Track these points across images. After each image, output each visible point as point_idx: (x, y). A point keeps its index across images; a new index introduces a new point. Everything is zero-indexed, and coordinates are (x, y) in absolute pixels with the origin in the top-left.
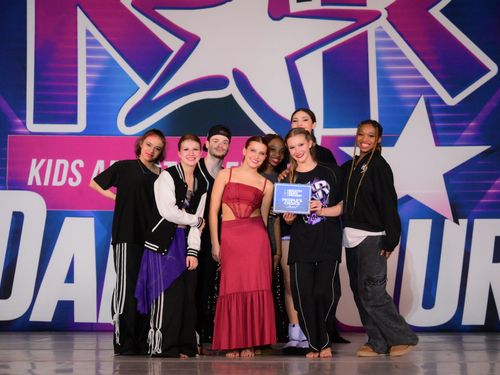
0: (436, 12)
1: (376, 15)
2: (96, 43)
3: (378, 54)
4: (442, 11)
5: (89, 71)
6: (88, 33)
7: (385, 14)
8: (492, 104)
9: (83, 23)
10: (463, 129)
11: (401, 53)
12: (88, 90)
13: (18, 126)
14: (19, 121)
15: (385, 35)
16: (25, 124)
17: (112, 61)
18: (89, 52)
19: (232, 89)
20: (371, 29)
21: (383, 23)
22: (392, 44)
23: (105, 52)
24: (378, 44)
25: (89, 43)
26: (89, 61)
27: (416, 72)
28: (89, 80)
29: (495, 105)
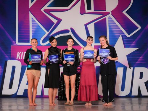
0: (124, 12)
1: (108, 13)
2: (34, 21)
3: (109, 24)
4: (126, 12)
5: (32, 28)
6: (32, 19)
7: (111, 13)
8: (139, 37)
9: (31, 16)
10: (132, 43)
11: (115, 23)
12: (32, 33)
13: (14, 43)
14: (14, 42)
15: (111, 18)
16: (16, 43)
17: (39, 26)
18: (32, 23)
19: (70, 33)
20: (107, 17)
21: (110, 15)
22: (113, 21)
23: (37, 24)
24: (109, 21)
25: (32, 21)
26: (32, 26)
27: (119, 28)
28: (32, 31)
29: (140, 37)
